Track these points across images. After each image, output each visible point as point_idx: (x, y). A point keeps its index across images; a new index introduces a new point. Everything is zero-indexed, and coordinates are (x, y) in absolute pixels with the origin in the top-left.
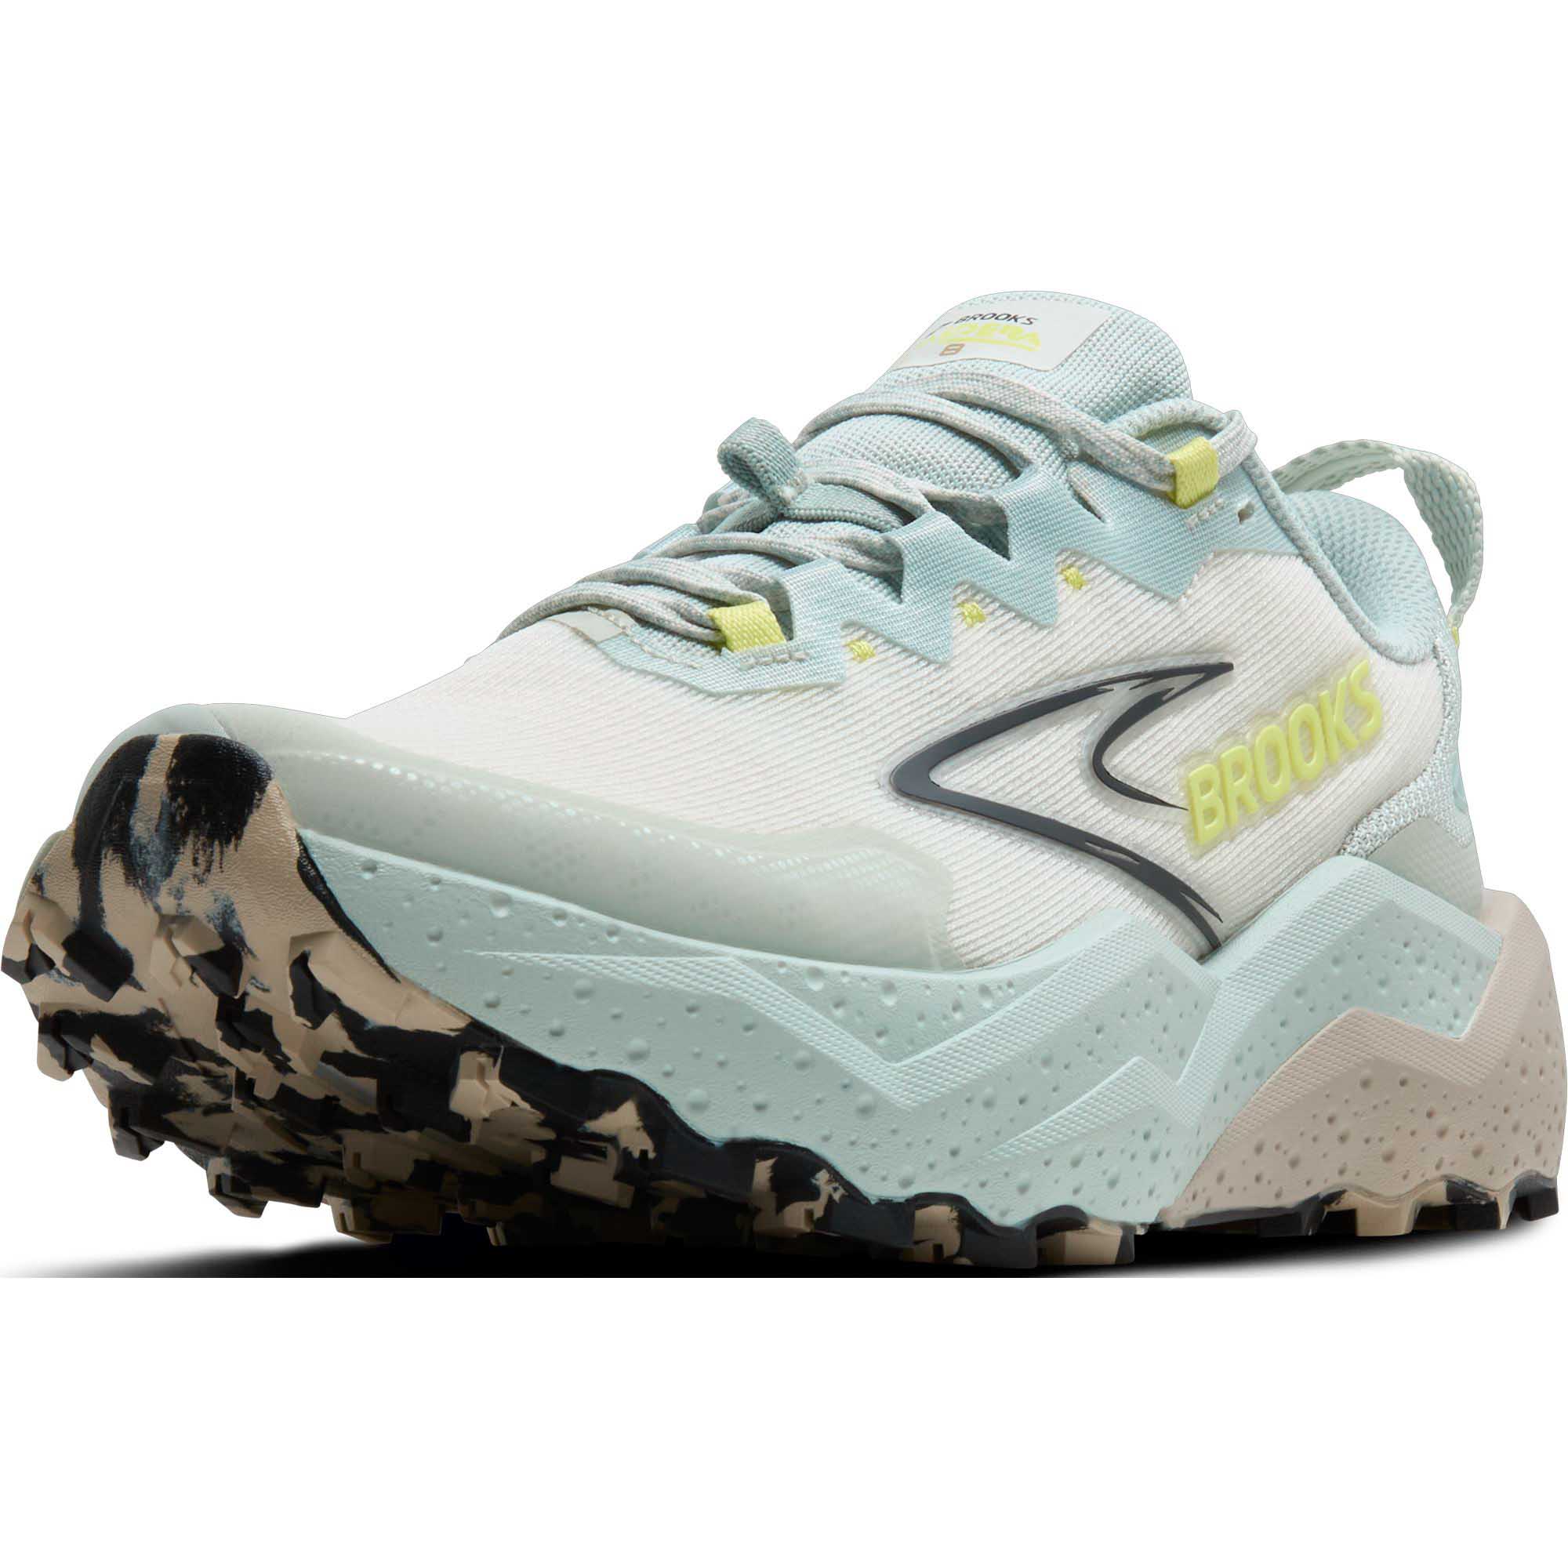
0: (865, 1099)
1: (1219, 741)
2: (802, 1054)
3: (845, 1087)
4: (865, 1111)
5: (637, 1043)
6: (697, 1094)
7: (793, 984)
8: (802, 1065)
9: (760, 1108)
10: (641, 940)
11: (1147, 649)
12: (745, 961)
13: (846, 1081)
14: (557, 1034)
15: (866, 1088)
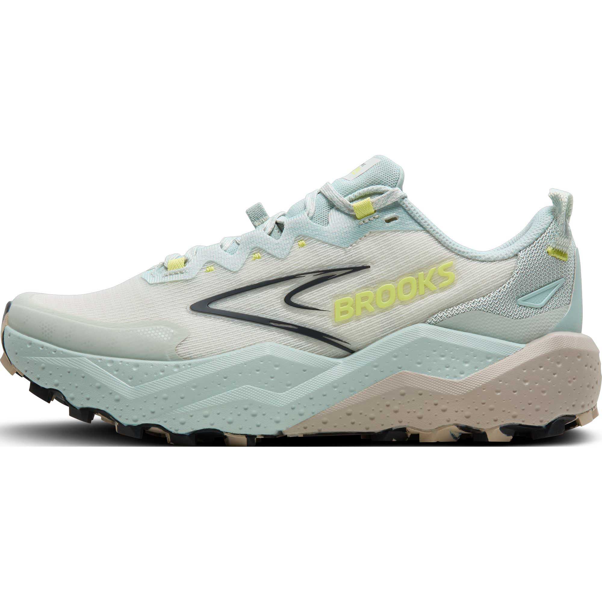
0: (117, 397)
1: (357, 290)
2: (98, 384)
3: (111, 393)
4: (118, 400)
5: (56, 381)
6: (72, 395)
7: (103, 365)
8: (99, 388)
9: (88, 399)
10: (61, 353)
11: (341, 262)
12: (89, 359)
13: (111, 392)
14: (39, 379)
15: (117, 394)
